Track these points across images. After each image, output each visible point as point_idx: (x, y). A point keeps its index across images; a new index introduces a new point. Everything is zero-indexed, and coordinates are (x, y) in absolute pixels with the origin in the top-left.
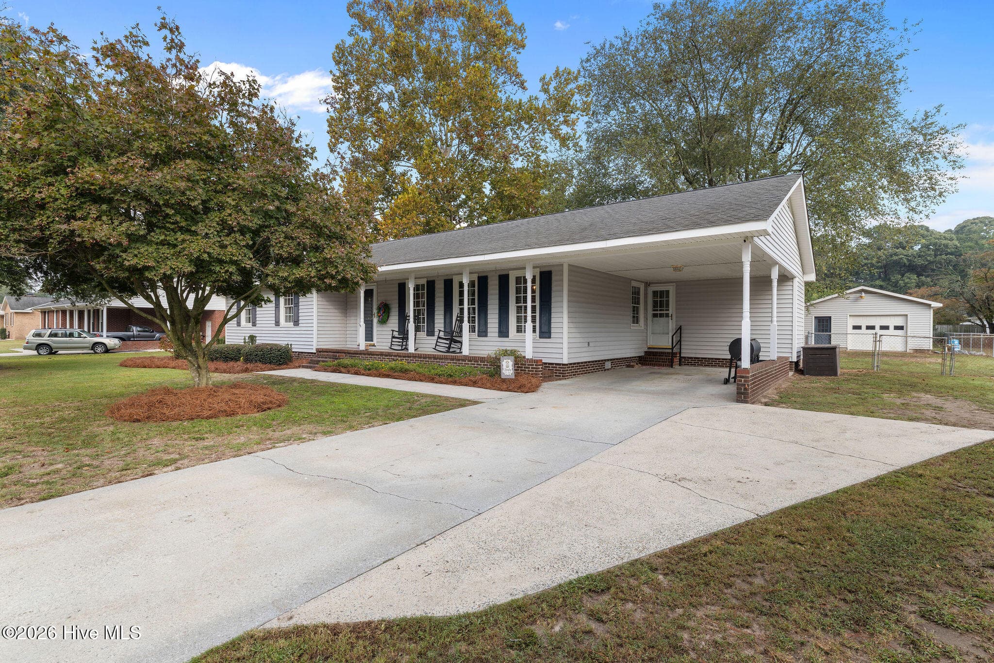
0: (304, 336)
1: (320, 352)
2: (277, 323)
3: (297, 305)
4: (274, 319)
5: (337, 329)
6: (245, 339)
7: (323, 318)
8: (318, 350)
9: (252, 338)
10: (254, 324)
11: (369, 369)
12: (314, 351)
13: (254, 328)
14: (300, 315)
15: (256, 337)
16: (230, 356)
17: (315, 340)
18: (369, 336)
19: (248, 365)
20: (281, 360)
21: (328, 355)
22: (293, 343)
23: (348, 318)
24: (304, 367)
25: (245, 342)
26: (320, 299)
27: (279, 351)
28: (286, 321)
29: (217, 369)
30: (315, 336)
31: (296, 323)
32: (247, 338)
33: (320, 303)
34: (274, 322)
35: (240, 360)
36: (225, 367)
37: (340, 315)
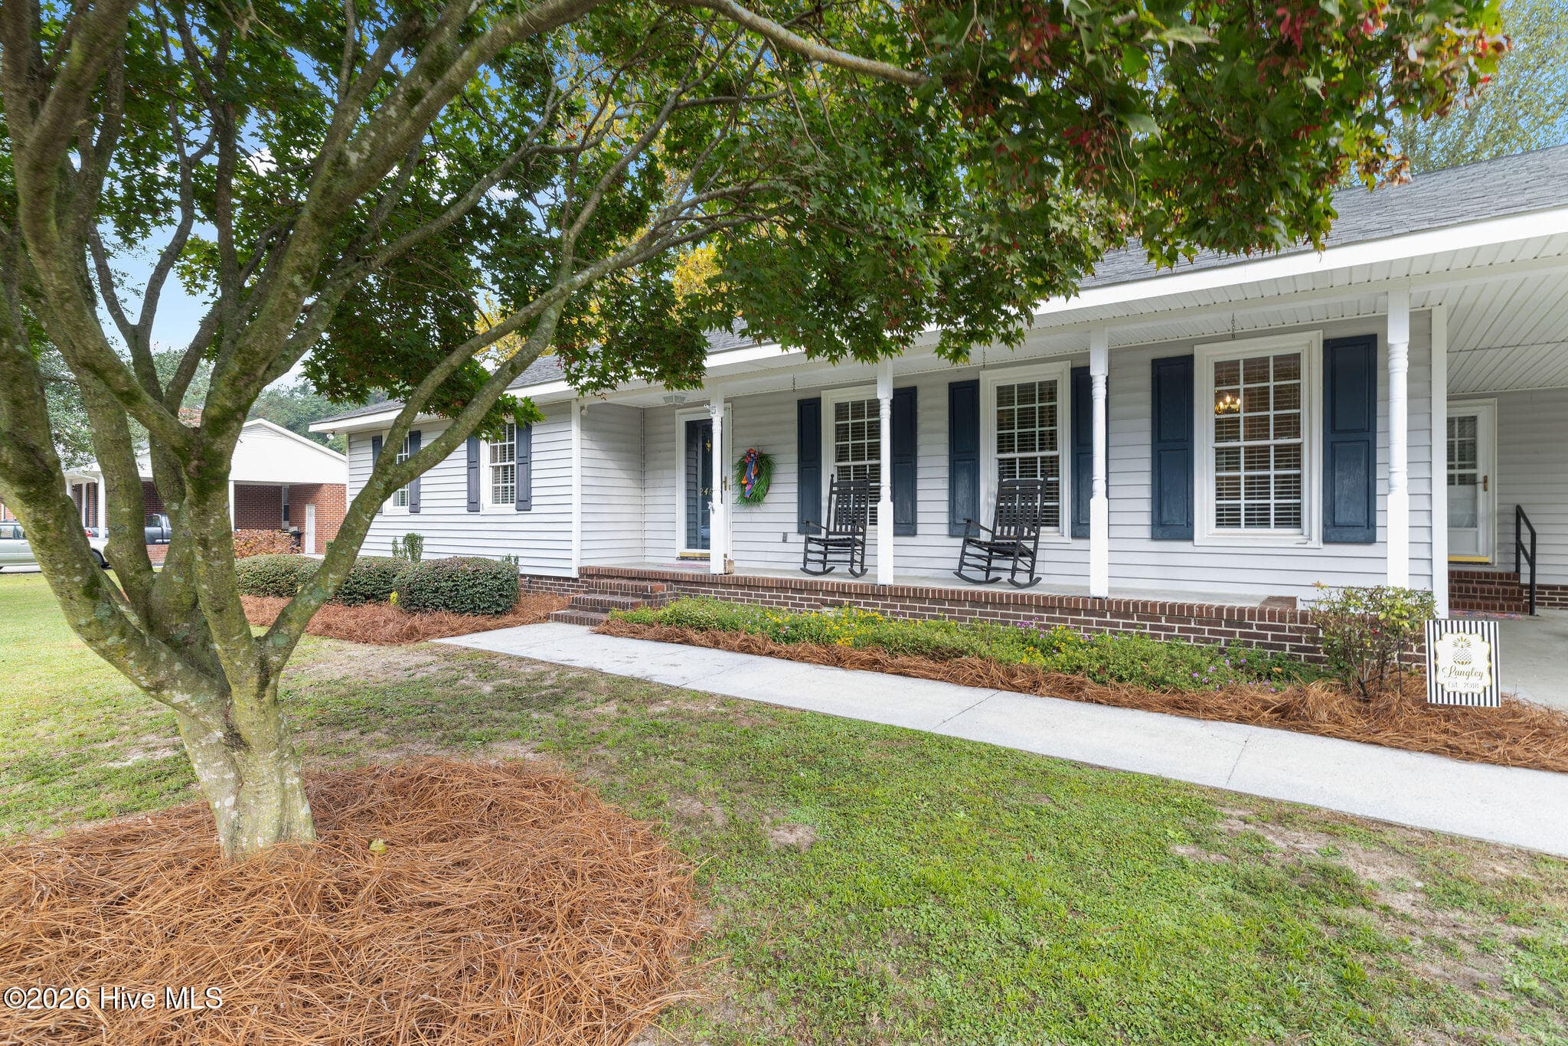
0: (545, 536)
1: (591, 576)
2: (474, 505)
3: (526, 460)
4: (465, 495)
5: (625, 518)
6: (395, 543)
7: (595, 491)
8: (584, 572)
9: (413, 542)
10: (415, 509)
11: (788, 639)
12: (575, 574)
13: (415, 518)
14: (534, 484)
15: (421, 538)
16: (361, 589)
17: (576, 546)
18: (698, 534)
19: (418, 620)
20: (502, 602)
21: (619, 586)
22: (519, 553)
23: (649, 492)
24: (558, 618)
25: (395, 552)
26: (587, 444)
27: (495, 577)
28: (496, 501)
29: (328, 627)
30: (576, 536)
31: (524, 504)
32: (400, 540)
33: (587, 454)
34: (465, 503)
35: (387, 599)
36: (351, 623)
37: (630, 483)
